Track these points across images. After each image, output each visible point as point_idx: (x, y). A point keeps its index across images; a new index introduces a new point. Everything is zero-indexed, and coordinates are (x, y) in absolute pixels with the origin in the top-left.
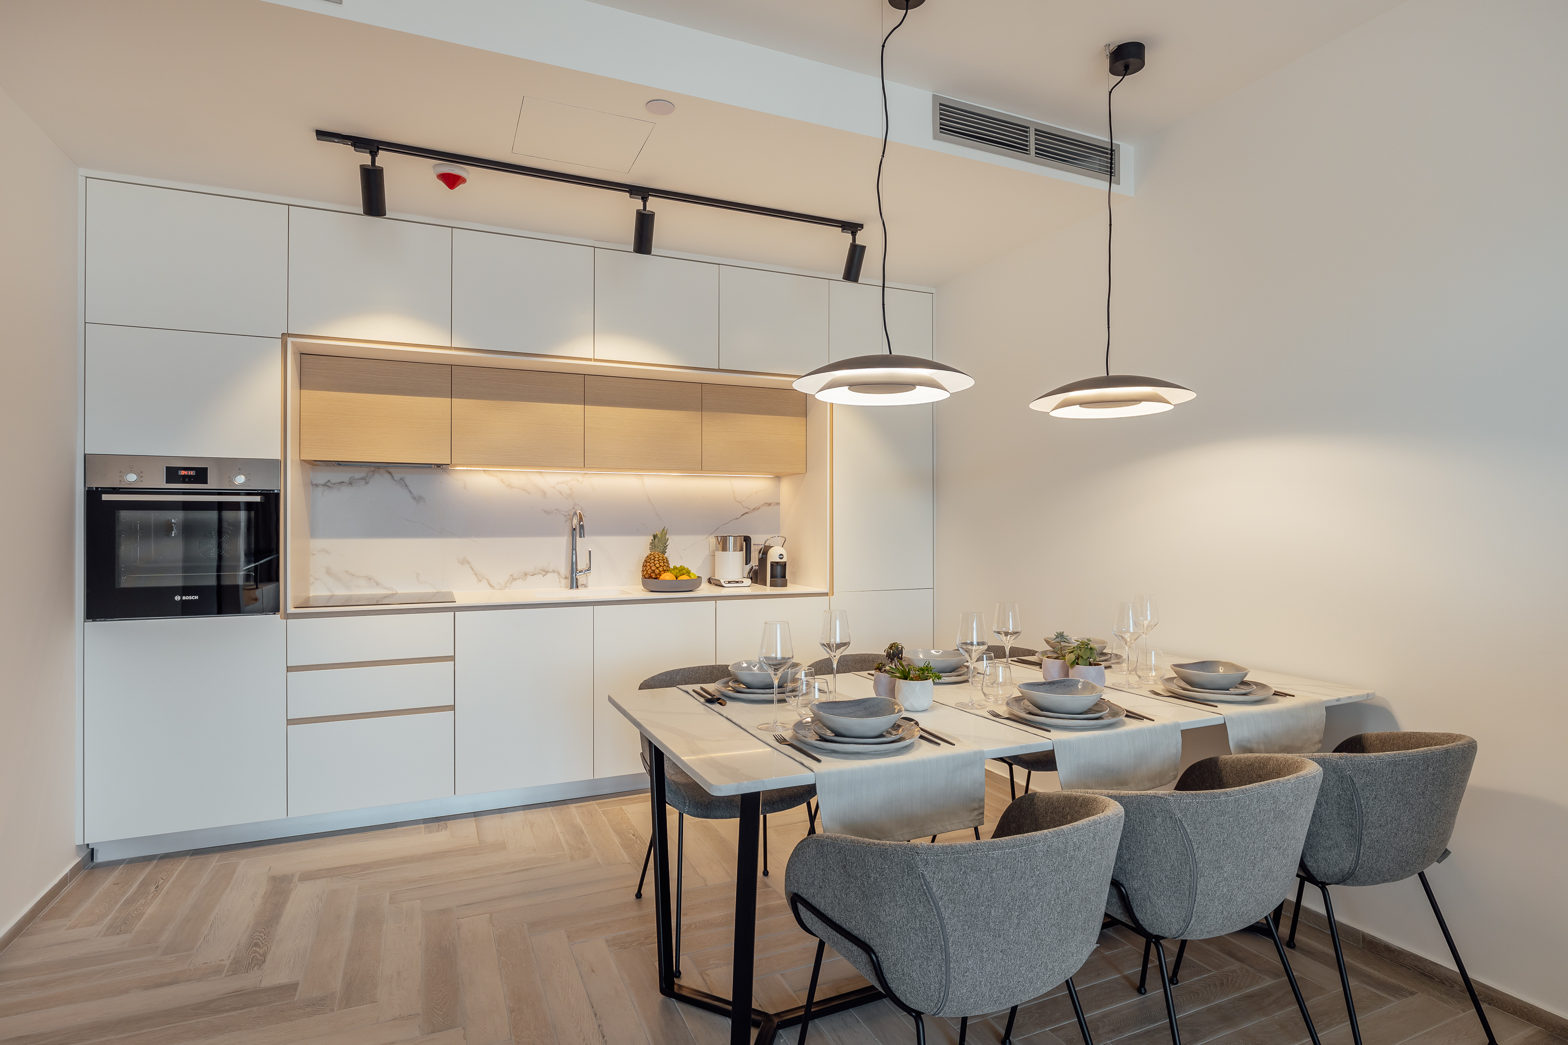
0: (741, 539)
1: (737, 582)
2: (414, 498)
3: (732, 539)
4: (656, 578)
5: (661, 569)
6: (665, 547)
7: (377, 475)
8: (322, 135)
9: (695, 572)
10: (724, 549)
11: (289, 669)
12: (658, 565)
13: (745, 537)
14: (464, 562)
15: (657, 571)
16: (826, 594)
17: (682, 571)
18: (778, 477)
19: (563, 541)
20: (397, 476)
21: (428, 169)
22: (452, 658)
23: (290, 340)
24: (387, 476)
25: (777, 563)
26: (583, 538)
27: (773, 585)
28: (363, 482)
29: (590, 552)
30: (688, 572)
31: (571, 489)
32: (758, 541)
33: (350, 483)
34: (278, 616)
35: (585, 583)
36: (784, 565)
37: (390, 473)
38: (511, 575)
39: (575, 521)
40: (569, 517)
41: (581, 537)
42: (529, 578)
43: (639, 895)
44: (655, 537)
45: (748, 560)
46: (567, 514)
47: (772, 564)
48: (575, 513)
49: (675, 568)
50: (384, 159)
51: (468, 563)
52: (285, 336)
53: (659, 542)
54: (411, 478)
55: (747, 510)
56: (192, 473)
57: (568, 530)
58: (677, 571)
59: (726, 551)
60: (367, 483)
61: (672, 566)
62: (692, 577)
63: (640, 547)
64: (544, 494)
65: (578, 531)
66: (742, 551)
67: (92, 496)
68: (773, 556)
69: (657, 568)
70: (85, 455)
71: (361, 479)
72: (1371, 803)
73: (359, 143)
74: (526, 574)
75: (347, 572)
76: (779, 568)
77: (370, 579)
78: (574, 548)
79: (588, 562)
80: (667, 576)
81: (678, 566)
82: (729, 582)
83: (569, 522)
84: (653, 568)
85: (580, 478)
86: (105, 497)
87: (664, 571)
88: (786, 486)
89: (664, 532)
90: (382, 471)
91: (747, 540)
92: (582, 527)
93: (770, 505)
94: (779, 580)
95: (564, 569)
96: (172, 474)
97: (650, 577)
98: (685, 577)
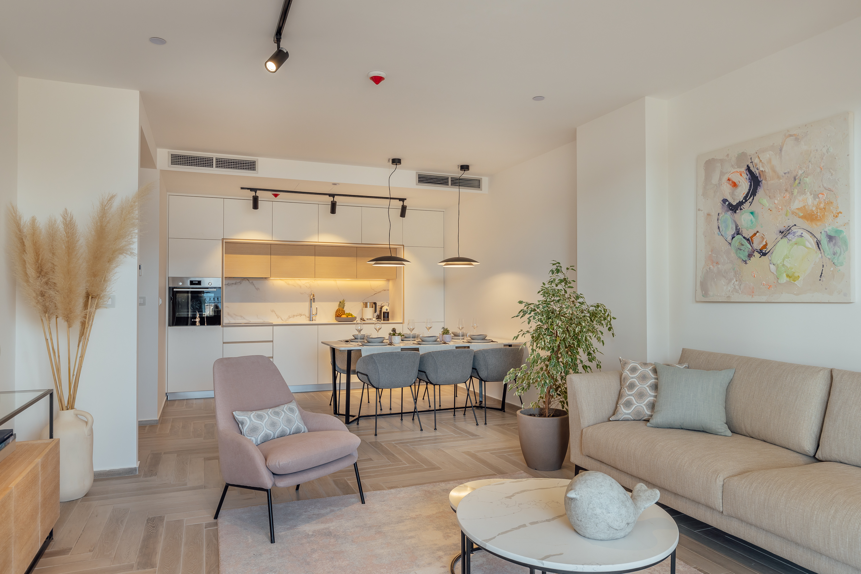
0: (372, 303)
1: (370, 319)
2: (256, 289)
3: (369, 304)
4: (340, 317)
5: (342, 314)
6: (344, 306)
7: (244, 281)
8: (242, 188)
9: (354, 315)
10: (366, 307)
11: (224, 343)
12: (341, 312)
13: (374, 303)
14: (273, 311)
15: (340, 315)
16: (402, 323)
17: (349, 314)
18: (388, 280)
19: (307, 304)
20: (251, 281)
21: (270, 194)
22: (272, 341)
23: (224, 240)
24: (247, 281)
25: (385, 312)
26: (314, 303)
27: (384, 320)
28: (240, 283)
29: (317, 308)
30: (352, 315)
31: (310, 285)
32: (379, 304)
33: (235, 284)
34: (220, 326)
35: (315, 319)
36: (388, 313)
37: (248, 280)
38: (289, 316)
39: (312, 297)
40: (309, 295)
41: (314, 302)
42: (295, 317)
43: (330, 405)
44: (340, 302)
45: (375, 311)
46: (308, 294)
47: (384, 313)
48: (312, 294)
49: (347, 313)
50: (259, 193)
51: (274, 311)
52: (223, 239)
53: (342, 304)
54: (255, 282)
55: (376, 293)
56: (197, 282)
57: (309, 300)
58: (347, 314)
59: (367, 308)
60: (241, 284)
61: (346, 313)
62: (353, 317)
63: (335, 306)
64: (301, 287)
65: (313, 300)
66: (373, 307)
67: (171, 289)
68: (384, 310)
69: (340, 313)
70: (168, 277)
71: (239, 282)
72: (489, 360)
73: (252, 190)
74: (294, 316)
75: (234, 314)
76: (386, 314)
77: (241, 317)
78: (311, 307)
79: (316, 312)
80: (344, 316)
81: (348, 313)
82: (367, 319)
83: (309, 297)
84: (339, 313)
85: (313, 281)
86: (175, 290)
87: (343, 314)
88: (391, 283)
89: (344, 301)
90: (245, 279)
91: (375, 304)
92: (314, 299)
93: (385, 290)
94: (386, 319)
95: (307, 314)
96: (192, 283)
97: (338, 316)
98: (350, 317)
